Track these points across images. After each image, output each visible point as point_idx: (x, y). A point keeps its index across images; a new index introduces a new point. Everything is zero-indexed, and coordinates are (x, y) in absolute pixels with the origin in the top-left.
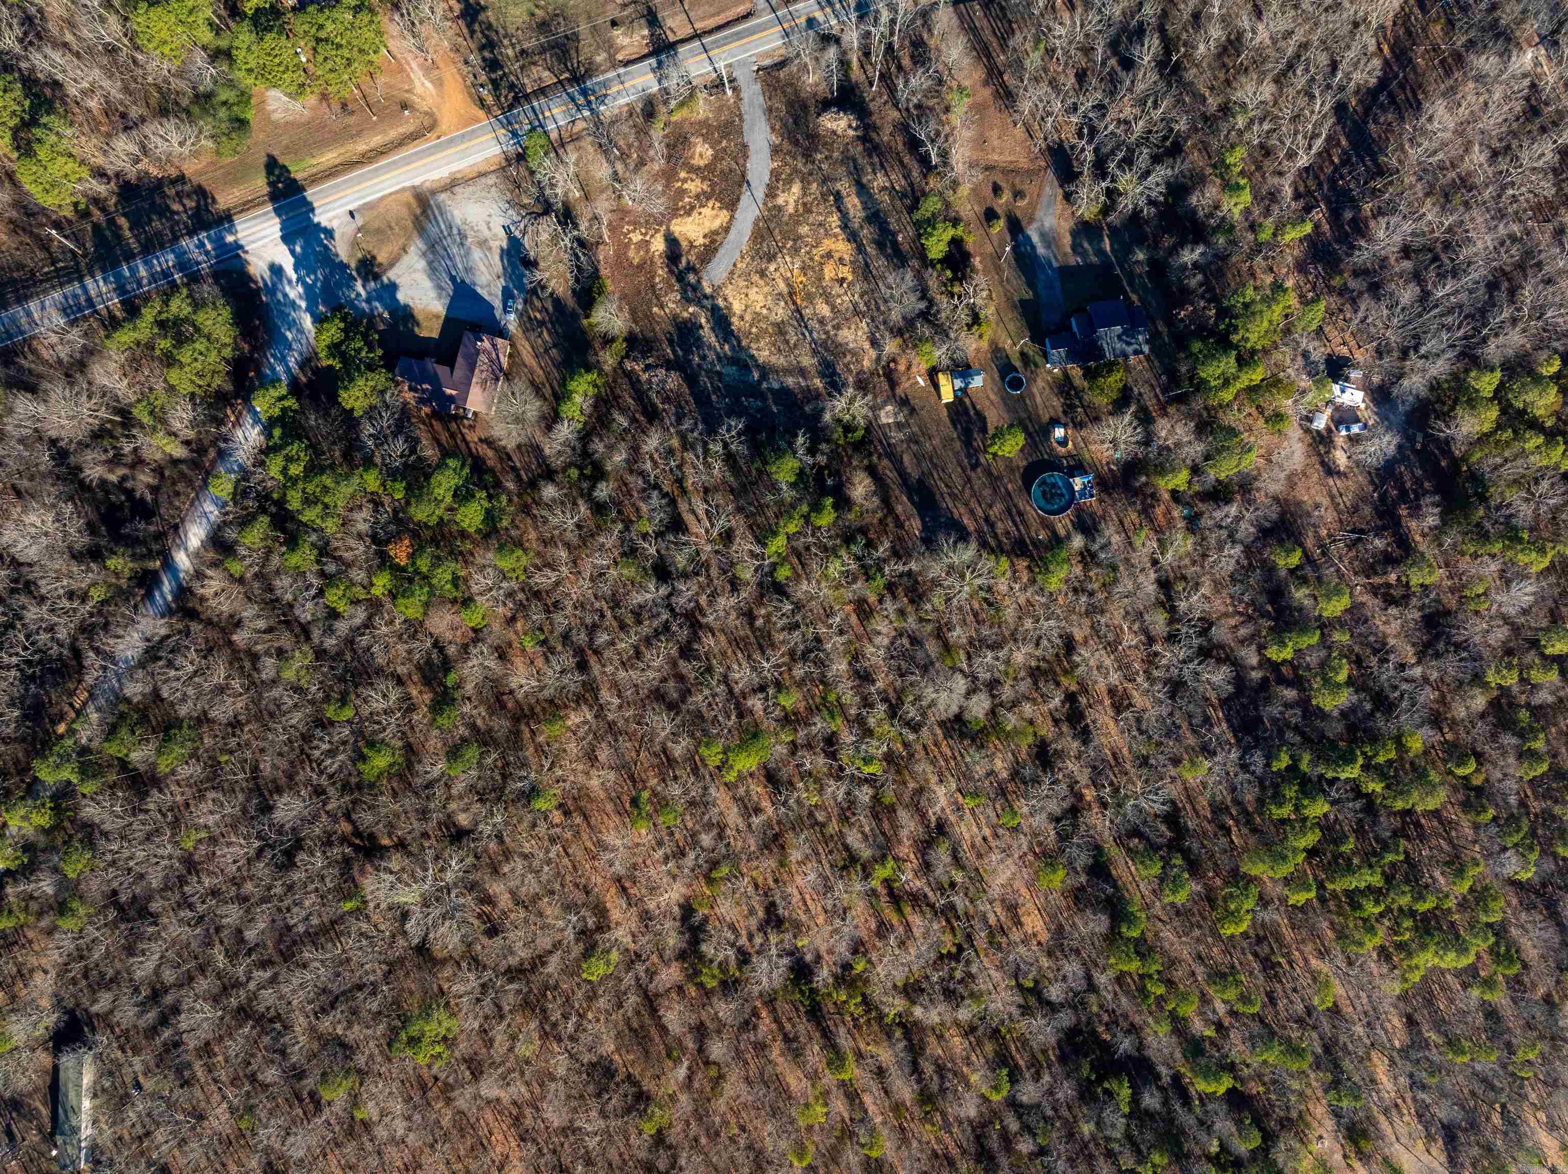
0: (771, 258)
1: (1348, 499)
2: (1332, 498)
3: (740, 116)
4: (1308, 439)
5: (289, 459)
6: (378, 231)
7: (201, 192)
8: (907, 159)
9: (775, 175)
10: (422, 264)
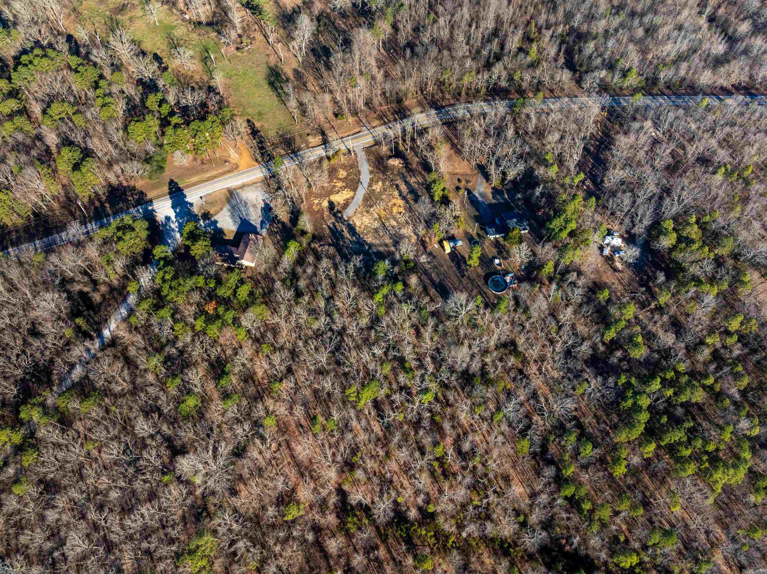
0: (371, 206)
1: (626, 281)
2: (619, 281)
3: (357, 162)
4: (603, 259)
5: (165, 272)
6: (212, 203)
7: (141, 193)
8: (423, 173)
9: (372, 180)
10: (229, 213)
